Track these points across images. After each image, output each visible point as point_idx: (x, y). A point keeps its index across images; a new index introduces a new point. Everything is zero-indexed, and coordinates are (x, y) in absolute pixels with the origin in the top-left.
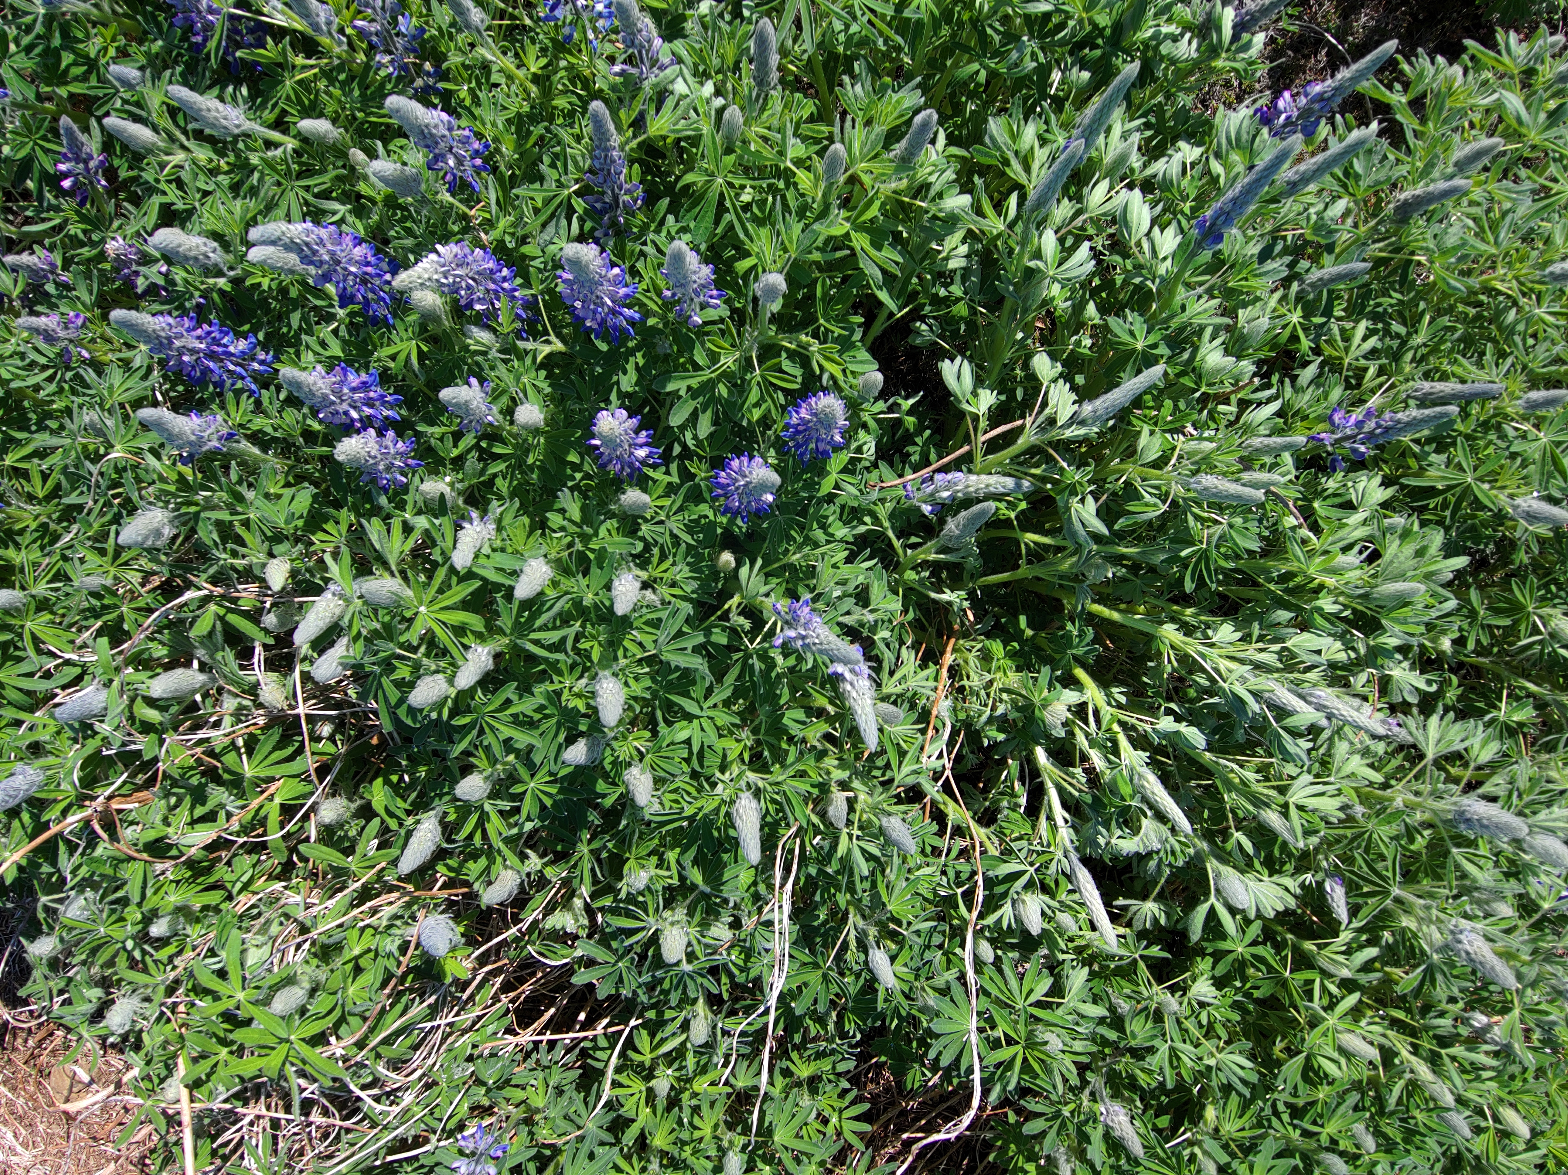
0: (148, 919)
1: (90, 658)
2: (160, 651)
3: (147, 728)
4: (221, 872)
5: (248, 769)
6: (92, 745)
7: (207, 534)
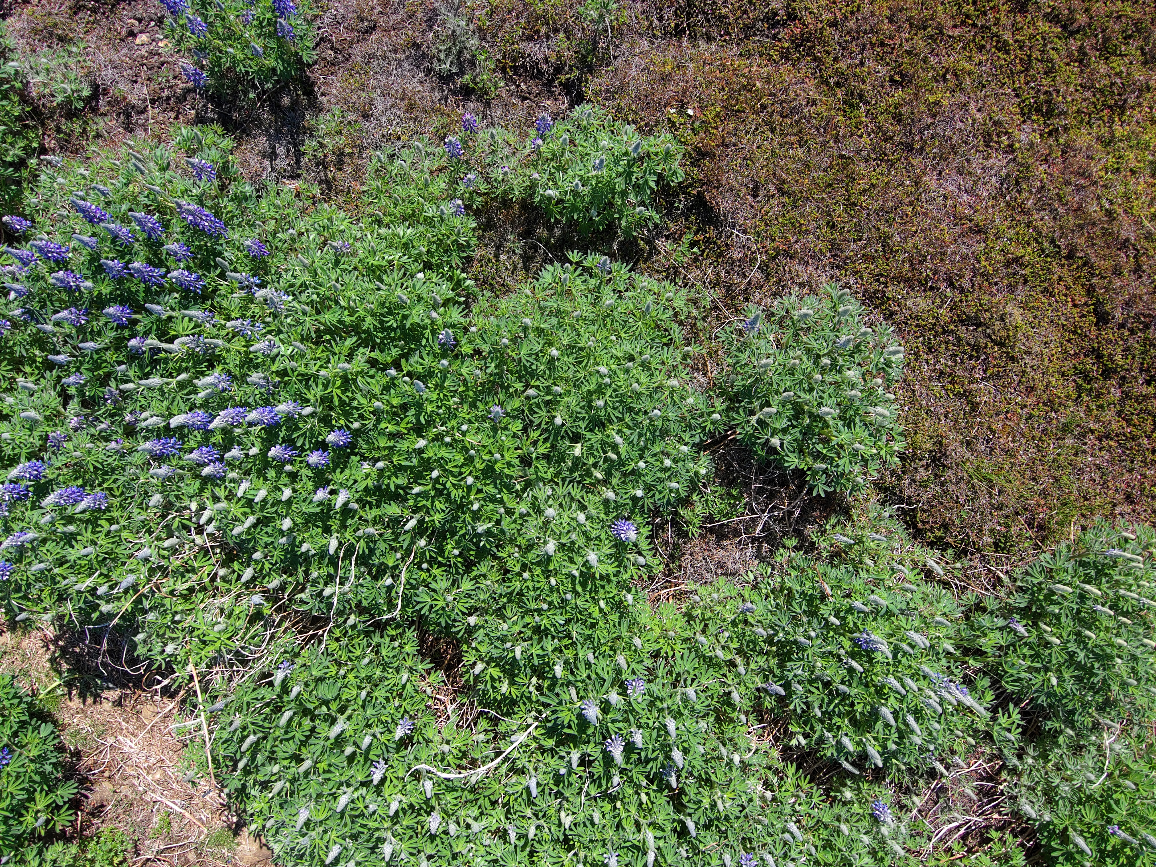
0: (174, 616)
1: (143, 541)
2: (164, 536)
3: (164, 557)
4: (193, 598)
5: (196, 565)
6: (149, 565)
7: (173, 499)
